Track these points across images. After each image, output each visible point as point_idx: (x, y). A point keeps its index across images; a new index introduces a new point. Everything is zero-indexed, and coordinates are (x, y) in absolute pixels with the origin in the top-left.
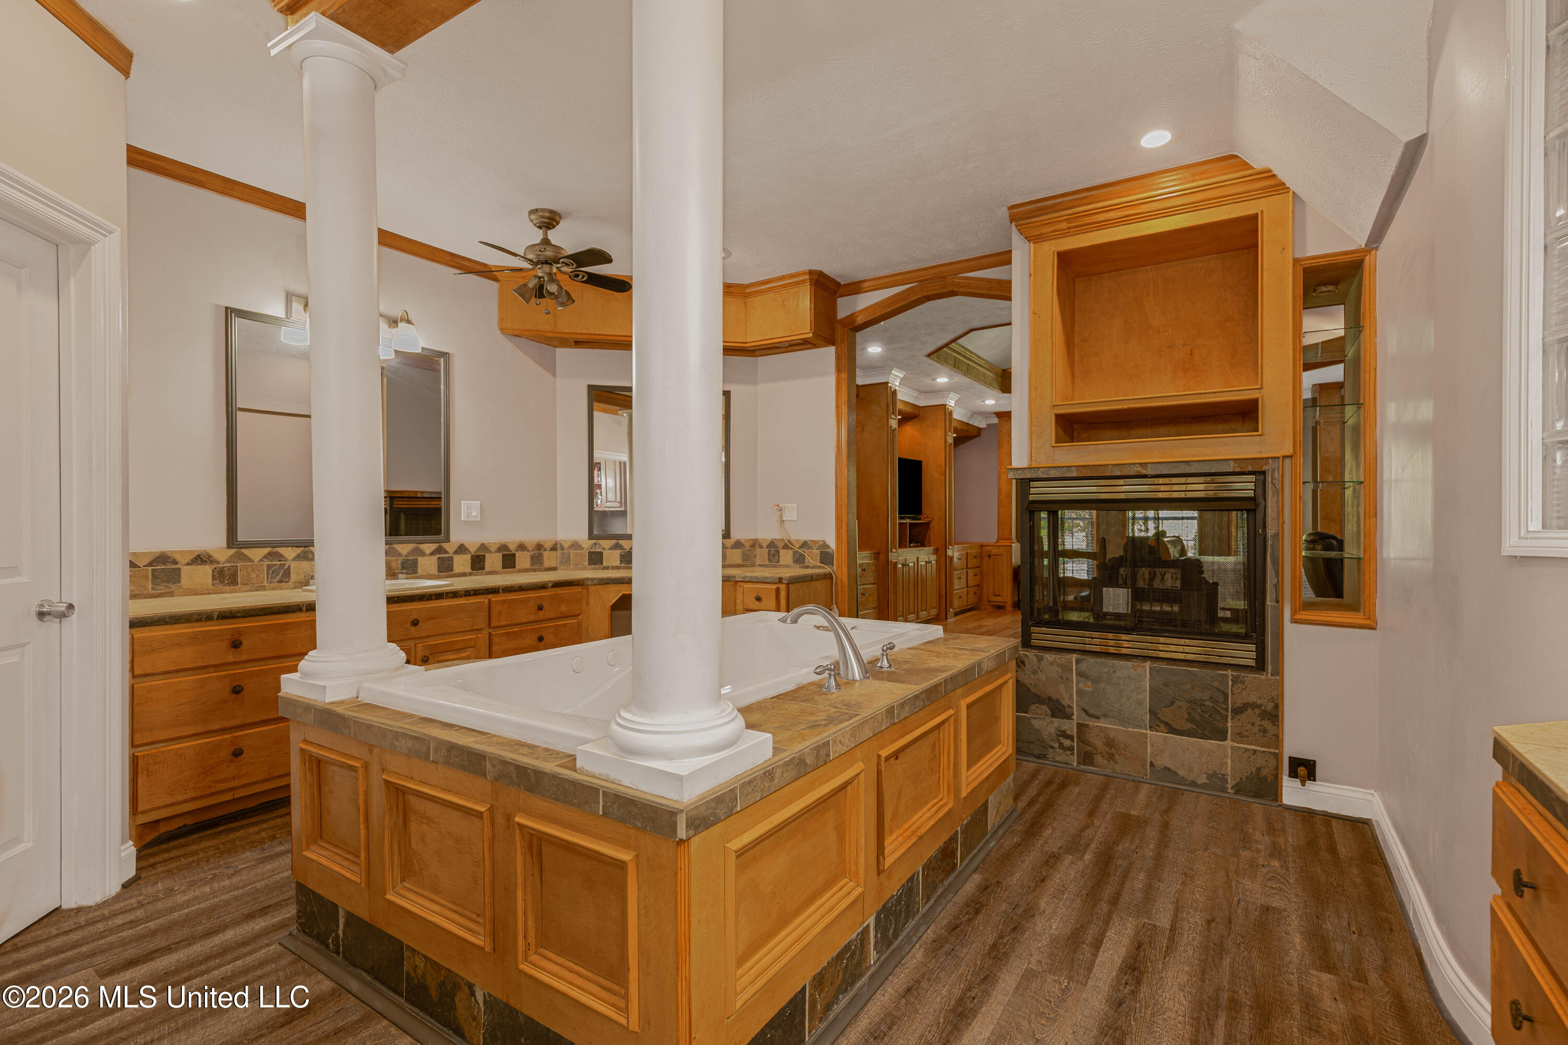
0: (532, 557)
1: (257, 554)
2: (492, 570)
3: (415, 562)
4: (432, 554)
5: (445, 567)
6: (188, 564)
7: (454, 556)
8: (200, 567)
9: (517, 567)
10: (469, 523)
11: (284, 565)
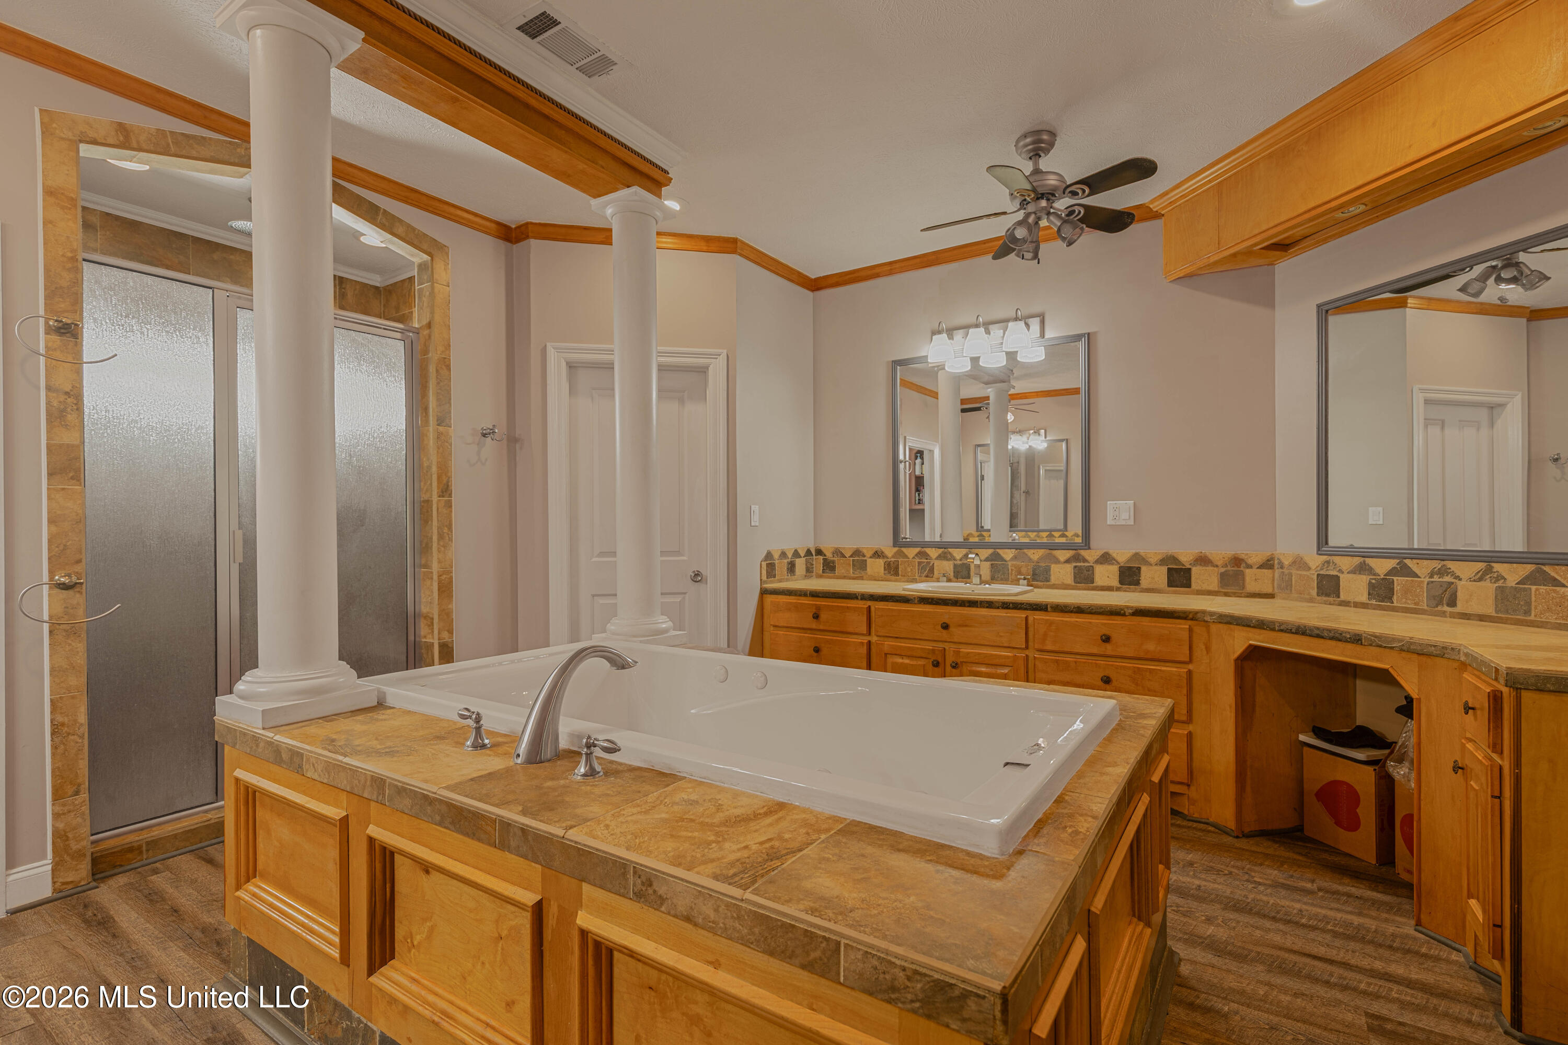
0: (1223, 575)
1: (911, 552)
2: (1151, 586)
3: (1047, 570)
4: (1068, 561)
5: (1084, 578)
6: (871, 557)
7: (1095, 566)
8: (877, 560)
9: (1194, 586)
10: (1117, 528)
11: (929, 563)
